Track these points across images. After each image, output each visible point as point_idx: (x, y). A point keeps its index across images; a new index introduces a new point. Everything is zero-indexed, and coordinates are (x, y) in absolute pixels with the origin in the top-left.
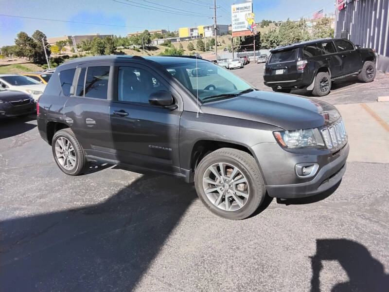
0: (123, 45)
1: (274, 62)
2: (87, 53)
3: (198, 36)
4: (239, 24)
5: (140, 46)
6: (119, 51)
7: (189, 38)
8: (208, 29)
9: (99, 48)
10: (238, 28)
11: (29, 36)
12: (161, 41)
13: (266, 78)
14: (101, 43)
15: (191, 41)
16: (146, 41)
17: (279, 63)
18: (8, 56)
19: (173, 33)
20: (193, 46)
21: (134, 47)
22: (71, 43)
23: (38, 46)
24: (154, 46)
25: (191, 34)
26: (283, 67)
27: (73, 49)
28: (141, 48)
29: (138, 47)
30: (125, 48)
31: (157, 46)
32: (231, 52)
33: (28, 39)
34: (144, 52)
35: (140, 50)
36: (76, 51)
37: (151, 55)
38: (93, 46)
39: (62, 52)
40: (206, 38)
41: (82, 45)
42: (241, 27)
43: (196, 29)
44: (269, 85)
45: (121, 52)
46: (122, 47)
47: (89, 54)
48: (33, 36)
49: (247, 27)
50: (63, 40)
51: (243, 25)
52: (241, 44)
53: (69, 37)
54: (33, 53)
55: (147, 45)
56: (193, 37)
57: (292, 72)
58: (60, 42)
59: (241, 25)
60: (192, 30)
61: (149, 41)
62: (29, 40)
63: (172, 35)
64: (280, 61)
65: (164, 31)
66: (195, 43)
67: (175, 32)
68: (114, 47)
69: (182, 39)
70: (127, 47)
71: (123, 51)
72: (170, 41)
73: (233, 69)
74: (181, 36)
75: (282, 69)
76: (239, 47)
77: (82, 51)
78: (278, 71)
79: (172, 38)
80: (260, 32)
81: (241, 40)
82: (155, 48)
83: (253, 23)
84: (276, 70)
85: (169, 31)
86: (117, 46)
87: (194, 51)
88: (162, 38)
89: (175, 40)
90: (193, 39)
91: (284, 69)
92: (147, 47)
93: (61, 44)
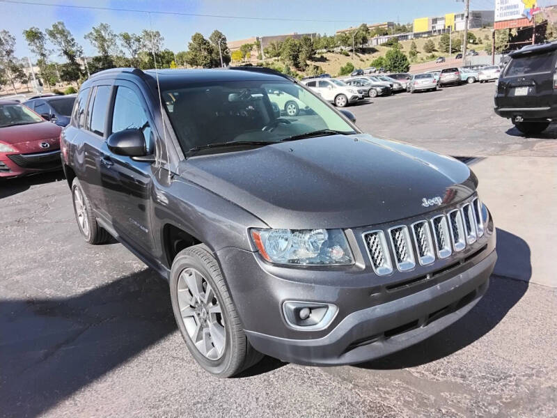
0: (326, 48)
1: (515, 72)
2: (275, 60)
3: (444, 30)
4: (508, 7)
5: (350, 48)
6: (318, 56)
7: (429, 33)
8: (462, 19)
9: (292, 53)
10: (505, 14)
11: (205, 38)
12: (384, 39)
13: (498, 100)
14: (295, 45)
15: (432, 38)
16: (360, 40)
17: (523, 75)
18: (183, 65)
19: (404, 26)
20: (433, 46)
21: (342, 50)
22: (259, 46)
23: (215, 51)
24: (371, 46)
25: (433, 27)
26: (528, 83)
27: (260, 55)
28: (351, 51)
29: (347, 49)
30: (329, 51)
31: (376, 48)
32: (491, 54)
33: (204, 42)
34: (356, 57)
35: (350, 53)
36: (264, 57)
37: (365, 60)
38: (284, 49)
39: (246, 59)
40: (458, 32)
41: (270, 49)
42: (512, 13)
43: (442, 19)
44: (503, 114)
45: (322, 57)
46: (325, 50)
47: (278, 61)
48: (211, 39)
49: (521, 12)
50: (249, 43)
51: (516, 10)
52: (509, 41)
53: (258, 39)
54: (209, 61)
55: (361, 46)
56: (435, 31)
57: (544, 93)
58: (246, 46)
59: (511, 10)
60: (435, 21)
61: (365, 40)
62: (205, 44)
63: (403, 29)
64: (526, 72)
65: (390, 24)
66: (437, 40)
67: (408, 25)
68: (313, 50)
69: (417, 35)
70: (331, 50)
71: (325, 55)
72: (397, 39)
73: (487, 81)
74: (416, 31)
75: (526, 86)
76: (506, 46)
77: (270, 57)
78: (519, 89)
79: (402, 34)
80: (546, 21)
81: (510, 35)
82: (373, 50)
83: (534, 6)
84: (515, 87)
85: (399, 24)
86: (317, 49)
87: (434, 53)
88: (387, 34)
89: (405, 37)
90: (435, 34)
91: (530, 86)
92: (361, 49)
93: (247, 48)
